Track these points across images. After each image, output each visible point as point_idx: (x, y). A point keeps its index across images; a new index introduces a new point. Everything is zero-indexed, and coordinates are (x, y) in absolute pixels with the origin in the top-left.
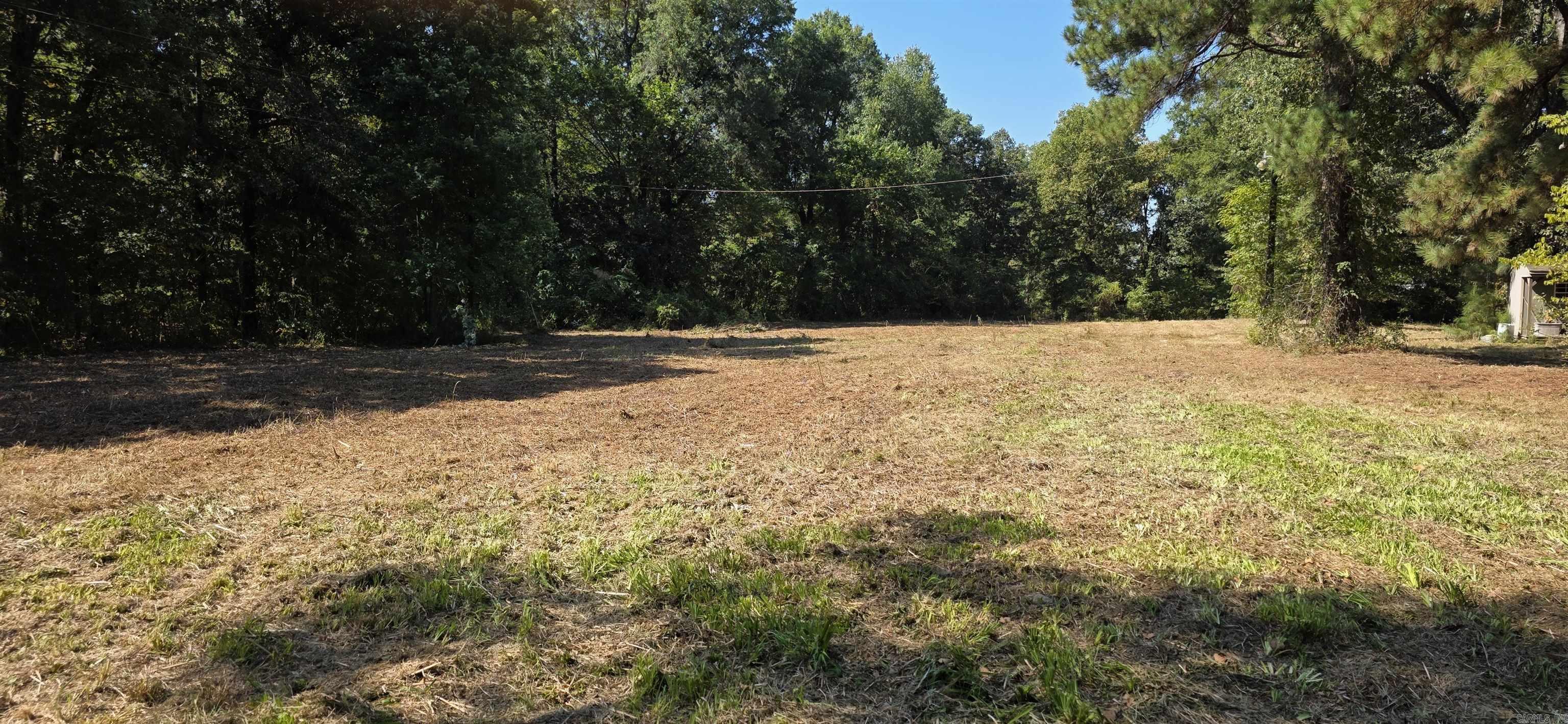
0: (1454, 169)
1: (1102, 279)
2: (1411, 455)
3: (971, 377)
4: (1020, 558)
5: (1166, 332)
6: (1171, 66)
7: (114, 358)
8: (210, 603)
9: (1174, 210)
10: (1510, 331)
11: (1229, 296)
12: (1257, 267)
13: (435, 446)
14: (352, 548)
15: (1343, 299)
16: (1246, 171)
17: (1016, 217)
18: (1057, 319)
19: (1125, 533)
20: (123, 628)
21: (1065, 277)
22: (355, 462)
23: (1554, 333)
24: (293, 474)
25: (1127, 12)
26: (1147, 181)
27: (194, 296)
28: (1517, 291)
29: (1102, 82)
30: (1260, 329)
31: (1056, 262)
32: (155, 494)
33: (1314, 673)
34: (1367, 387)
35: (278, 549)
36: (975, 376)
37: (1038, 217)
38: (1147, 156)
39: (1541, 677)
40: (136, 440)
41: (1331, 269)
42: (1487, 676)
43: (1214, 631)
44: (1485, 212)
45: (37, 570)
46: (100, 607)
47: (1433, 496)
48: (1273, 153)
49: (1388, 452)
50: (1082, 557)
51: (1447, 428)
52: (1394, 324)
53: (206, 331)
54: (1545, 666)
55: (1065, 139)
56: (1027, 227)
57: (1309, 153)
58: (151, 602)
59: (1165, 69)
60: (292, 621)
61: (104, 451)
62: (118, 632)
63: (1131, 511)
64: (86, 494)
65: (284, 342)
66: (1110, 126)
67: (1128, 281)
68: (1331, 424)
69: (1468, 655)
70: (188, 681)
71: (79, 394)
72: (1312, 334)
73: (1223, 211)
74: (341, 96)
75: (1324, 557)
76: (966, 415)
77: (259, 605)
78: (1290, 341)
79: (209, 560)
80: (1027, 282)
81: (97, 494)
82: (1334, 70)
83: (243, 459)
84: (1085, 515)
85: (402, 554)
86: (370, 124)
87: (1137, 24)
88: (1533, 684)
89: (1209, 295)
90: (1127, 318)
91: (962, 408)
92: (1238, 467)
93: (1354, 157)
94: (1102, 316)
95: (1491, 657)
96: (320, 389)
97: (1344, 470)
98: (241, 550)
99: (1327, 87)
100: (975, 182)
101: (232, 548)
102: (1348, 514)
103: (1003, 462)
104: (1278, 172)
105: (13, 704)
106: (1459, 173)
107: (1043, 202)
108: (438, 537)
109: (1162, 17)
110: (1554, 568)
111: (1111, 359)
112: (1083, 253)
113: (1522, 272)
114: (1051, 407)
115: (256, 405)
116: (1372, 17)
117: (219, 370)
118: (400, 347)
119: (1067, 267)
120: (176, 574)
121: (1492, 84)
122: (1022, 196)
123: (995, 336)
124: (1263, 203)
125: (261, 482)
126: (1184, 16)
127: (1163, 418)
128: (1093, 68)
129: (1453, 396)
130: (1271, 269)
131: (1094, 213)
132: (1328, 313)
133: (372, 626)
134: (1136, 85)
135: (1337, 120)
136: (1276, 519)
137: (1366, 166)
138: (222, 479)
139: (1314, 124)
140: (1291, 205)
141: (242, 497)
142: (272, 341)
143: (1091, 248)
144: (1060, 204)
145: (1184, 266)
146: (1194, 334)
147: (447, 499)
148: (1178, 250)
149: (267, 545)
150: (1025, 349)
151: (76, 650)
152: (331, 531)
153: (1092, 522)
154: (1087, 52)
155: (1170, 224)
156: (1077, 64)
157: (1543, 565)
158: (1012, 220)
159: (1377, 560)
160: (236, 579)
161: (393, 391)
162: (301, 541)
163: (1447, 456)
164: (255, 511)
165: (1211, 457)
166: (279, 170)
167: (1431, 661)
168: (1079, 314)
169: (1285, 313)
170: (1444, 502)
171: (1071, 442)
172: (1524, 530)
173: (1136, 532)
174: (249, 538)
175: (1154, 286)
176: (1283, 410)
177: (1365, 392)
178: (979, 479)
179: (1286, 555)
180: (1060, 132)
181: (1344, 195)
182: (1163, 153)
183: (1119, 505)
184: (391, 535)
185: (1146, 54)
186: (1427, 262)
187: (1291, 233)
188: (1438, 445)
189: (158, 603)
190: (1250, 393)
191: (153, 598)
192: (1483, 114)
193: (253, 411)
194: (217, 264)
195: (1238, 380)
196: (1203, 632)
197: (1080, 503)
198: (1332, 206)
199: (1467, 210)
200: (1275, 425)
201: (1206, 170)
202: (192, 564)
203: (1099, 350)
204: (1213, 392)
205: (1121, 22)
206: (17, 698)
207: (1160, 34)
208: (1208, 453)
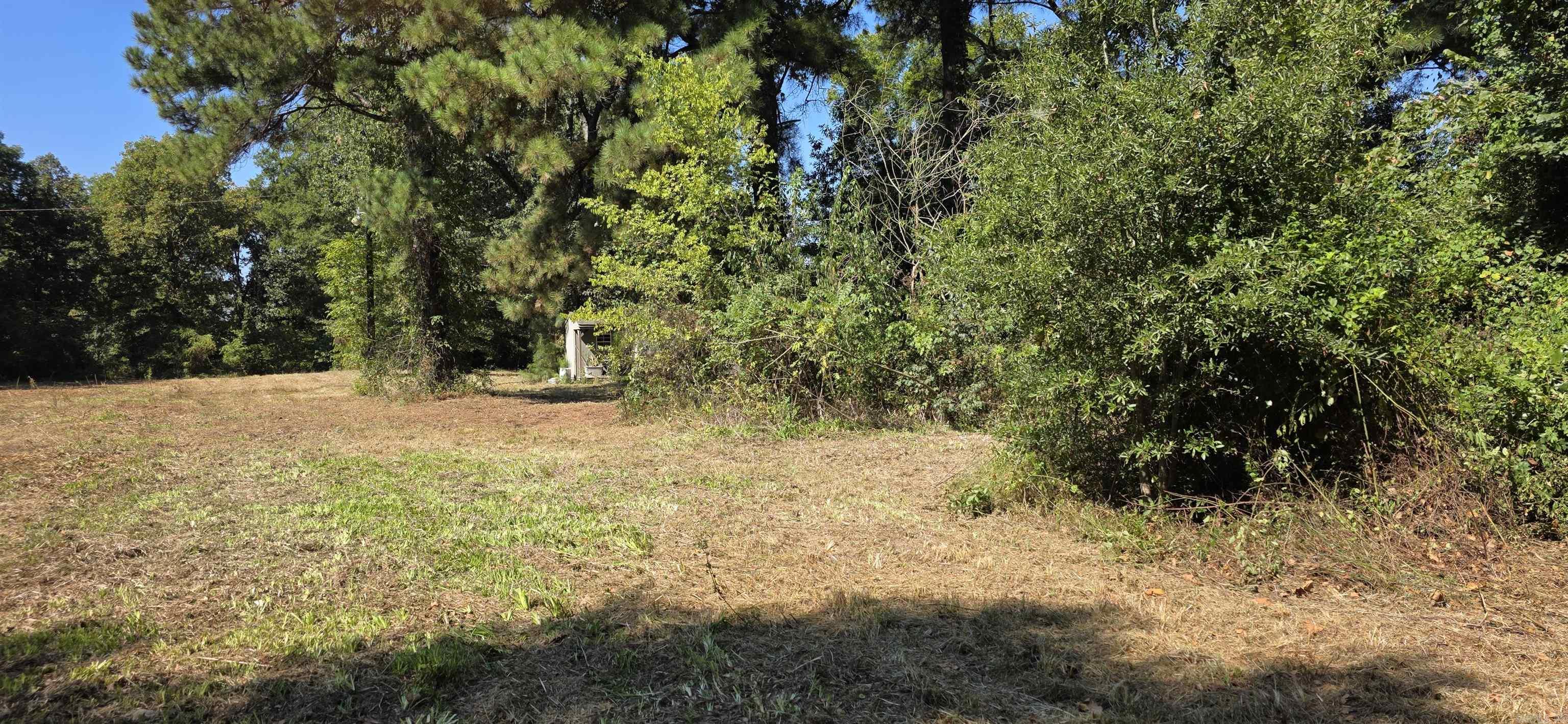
0: (521, 237)
1: (191, 332)
2: (509, 488)
3: (25, 454)
4: (111, 671)
5: (269, 386)
6: (256, 109)
9: (267, 261)
10: (568, 374)
11: (332, 348)
12: (358, 321)
15: (439, 350)
16: (341, 226)
17: (75, 259)
18: (139, 377)
19: (243, 614)
21: (144, 330)
23: (597, 374)
25: (202, 45)
26: (237, 228)
28: (571, 341)
29: (175, 114)
30: (365, 380)
31: (133, 313)
33: (449, 716)
34: (466, 430)
36: (30, 451)
37: (106, 260)
38: (236, 202)
39: (625, 666)
41: (426, 324)
42: (588, 676)
43: (350, 699)
44: (545, 275)
47: (531, 523)
48: (365, 210)
49: (491, 488)
50: (192, 652)
51: (534, 460)
52: (482, 371)
54: (628, 655)
55: (135, 175)
56: (90, 271)
57: (398, 213)
59: (250, 113)
63: (249, 587)
66: (192, 164)
67: (222, 333)
68: (440, 468)
69: (572, 661)
72: (413, 382)
73: (321, 263)
75: (448, 598)
76: (20, 502)
78: (395, 390)
80: (95, 335)
82: (417, 138)
84: (193, 602)
87: (214, 59)
88: (621, 673)
89: (312, 347)
90: (223, 373)
91: (13, 494)
92: (359, 521)
93: (439, 220)
94: (196, 371)
95: (589, 659)
97: (456, 510)
99: (412, 153)
100: (14, 214)
102: (465, 551)
103: (79, 556)
104: (373, 229)
106: (524, 240)
107: (111, 243)
109: (242, 56)
110: (623, 569)
111: (210, 419)
112: (166, 303)
113: (572, 326)
114: (140, 481)
116: (447, 95)
119: (147, 319)
121: (542, 167)
122: (83, 234)
123: (55, 401)
124: (360, 258)
126: (267, 61)
127: (276, 479)
128: (165, 99)
129: (534, 431)
130: (372, 321)
131: (177, 258)
132: (427, 363)
134: (218, 124)
135: (422, 184)
136: (400, 568)
137: (449, 228)
139: (402, 187)
140: (386, 261)
143: (175, 298)
144: (134, 247)
145: (284, 318)
146: (299, 388)
148: (276, 302)
150: (98, 414)
153: (202, 608)
154: (157, 81)
155: (266, 274)
156: (145, 91)
157: (615, 568)
158: (71, 263)
159: (493, 590)
163: (537, 486)
165: (331, 515)
167: (545, 674)
168: (165, 371)
169: (388, 365)
170: (540, 527)
171: (169, 518)
172: (599, 541)
173: (256, 609)
175: (252, 338)
176: (395, 458)
177: (465, 434)
178: (45, 582)
179: (414, 602)
180: (127, 165)
181: (434, 254)
182: (252, 199)
183: (233, 583)
185: (227, 94)
186: (506, 316)
187: (387, 288)
188: (528, 476)
190: (362, 443)
192: (538, 192)
195: (350, 433)
196: (339, 703)
197: (186, 589)
198: (423, 263)
199: (533, 272)
200: (389, 474)
201: (299, 221)
203: (194, 410)
204: (325, 447)
205: (196, 53)
207: (241, 75)
208: (327, 510)
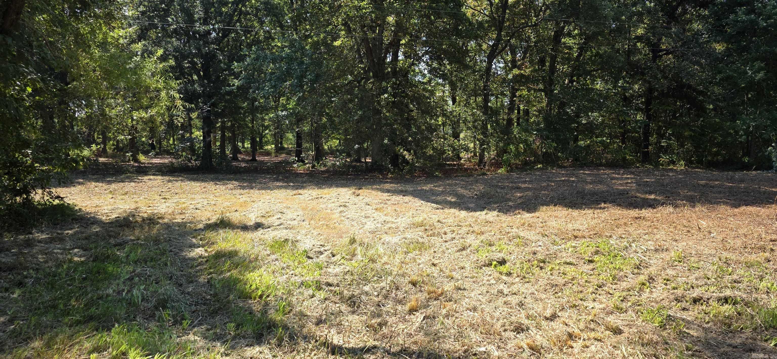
7: (584, 170)
8: (638, 293)
13: (761, 230)
14: (713, 280)
20: (600, 295)
22: (710, 233)
24: (675, 234)
27: (619, 142)
32: (608, 235)
35: (671, 272)
40: (598, 209)
45: (563, 260)
46: (589, 282)
53: (624, 159)
58: (611, 286)
60: (682, 312)
61: (584, 212)
62: (598, 296)
64: (579, 230)
65: (662, 165)
70: (630, 328)
71: (572, 185)
74: (703, 34)
77: (663, 299)
79: (636, 271)
81: (584, 231)
83: (649, 223)
85: (745, 290)
86: (719, 47)
96: (686, 191)
98: (651, 269)
101: (647, 267)
105: (559, 316)
108: (769, 285)
115: (653, 197)
117: (631, 178)
118: (729, 170)
120: (621, 275)
125: (658, 236)
133: (729, 327)
138: (639, 232)
141: (649, 242)
142: (657, 165)
147: (771, 263)
149: (665, 269)
151: (581, 300)
152: (699, 268)
160: (650, 283)
161: (728, 196)
162: (682, 270)
164: (656, 250)
166: (666, 78)
174: (654, 264)
184: (737, 277)
189: (614, 287)
191: (612, 284)
193: (651, 199)
194: (631, 127)
202: (628, 271)
206: (560, 314)
